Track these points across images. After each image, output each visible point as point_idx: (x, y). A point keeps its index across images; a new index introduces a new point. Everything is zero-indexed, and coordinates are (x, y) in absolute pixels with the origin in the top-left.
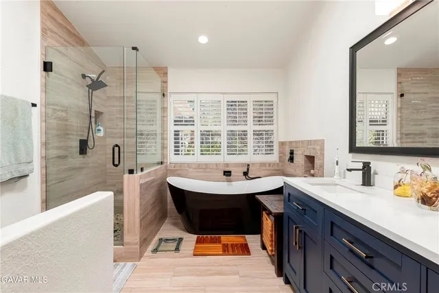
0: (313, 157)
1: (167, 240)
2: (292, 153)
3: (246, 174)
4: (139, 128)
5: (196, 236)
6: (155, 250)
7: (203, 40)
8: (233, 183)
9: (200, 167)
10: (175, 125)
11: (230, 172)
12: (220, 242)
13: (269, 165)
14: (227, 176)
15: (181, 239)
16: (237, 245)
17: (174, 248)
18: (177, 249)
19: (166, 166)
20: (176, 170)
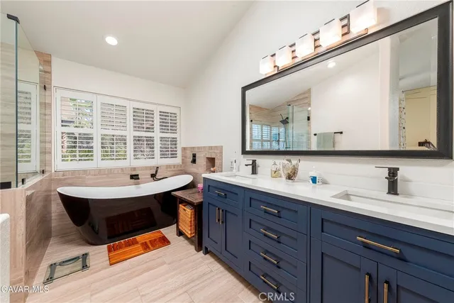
0: (214, 159)
1: (64, 262)
2: (194, 156)
3: (153, 176)
4: (21, 127)
5: (106, 246)
6: (50, 279)
7: (111, 41)
8: (141, 185)
9: (100, 172)
10: (62, 126)
11: (138, 175)
12: (137, 243)
13: (174, 166)
14: (135, 179)
15: (85, 256)
16: (155, 240)
17: (80, 267)
18: (85, 266)
19: (51, 175)
20: (65, 179)
